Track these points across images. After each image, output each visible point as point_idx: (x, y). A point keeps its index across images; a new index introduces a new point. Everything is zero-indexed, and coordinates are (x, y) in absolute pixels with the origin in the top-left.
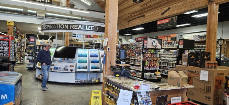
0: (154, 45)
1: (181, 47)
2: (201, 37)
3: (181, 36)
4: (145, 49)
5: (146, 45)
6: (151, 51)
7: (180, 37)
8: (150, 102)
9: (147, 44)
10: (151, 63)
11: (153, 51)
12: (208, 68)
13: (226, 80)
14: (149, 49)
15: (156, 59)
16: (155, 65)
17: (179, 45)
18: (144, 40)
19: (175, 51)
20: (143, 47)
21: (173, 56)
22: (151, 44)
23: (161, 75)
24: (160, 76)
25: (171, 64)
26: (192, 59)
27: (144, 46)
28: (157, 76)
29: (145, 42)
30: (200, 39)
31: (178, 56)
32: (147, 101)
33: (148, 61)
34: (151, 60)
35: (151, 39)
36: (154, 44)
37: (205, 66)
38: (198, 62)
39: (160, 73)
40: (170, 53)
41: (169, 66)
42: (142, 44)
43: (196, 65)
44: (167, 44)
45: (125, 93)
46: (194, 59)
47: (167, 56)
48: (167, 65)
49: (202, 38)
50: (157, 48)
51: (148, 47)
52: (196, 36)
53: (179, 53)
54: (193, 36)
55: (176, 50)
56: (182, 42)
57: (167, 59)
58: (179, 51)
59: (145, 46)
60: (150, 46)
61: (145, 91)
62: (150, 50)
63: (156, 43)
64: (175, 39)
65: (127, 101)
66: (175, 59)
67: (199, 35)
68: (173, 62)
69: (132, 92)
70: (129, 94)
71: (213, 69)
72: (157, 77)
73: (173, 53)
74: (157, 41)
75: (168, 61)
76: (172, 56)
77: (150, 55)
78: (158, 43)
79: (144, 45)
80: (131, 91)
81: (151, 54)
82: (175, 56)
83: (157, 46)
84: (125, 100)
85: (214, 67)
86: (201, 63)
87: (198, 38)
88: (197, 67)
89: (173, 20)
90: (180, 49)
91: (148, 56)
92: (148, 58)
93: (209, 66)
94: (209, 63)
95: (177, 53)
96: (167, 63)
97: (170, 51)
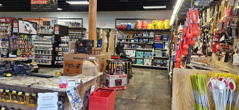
0: (28, 30)
1: (57, 33)
2: (72, 23)
3: (56, 21)
4: (15, 34)
5: (17, 29)
6: (24, 37)
7: (54, 22)
8: (79, 98)
9: (18, 27)
10: (24, 51)
11: (26, 37)
12: (95, 54)
13: (107, 63)
14: (21, 34)
15: (30, 47)
16: (30, 54)
17: (54, 31)
18: (13, 22)
19: (50, 37)
20: (12, 32)
21: (49, 43)
22: (24, 29)
23: (38, 65)
24: (37, 67)
25: (47, 52)
26: (81, 46)
27: (13, 30)
28: (34, 67)
29: (15, 25)
30: (71, 26)
31: (54, 43)
32: (77, 98)
33: (20, 49)
34: (24, 49)
35: (23, 22)
36: (28, 28)
37: (92, 53)
38: (86, 49)
39: (36, 62)
40: (45, 40)
41: (44, 54)
42: (11, 27)
43: (84, 52)
44: (40, 29)
45: (47, 97)
46: (82, 46)
47: (41, 43)
48: (42, 53)
49: (73, 25)
50: (31, 33)
51: (20, 32)
52: (67, 22)
53: (55, 39)
54: (65, 22)
55: (52, 36)
56: (58, 28)
57: (41, 46)
58: (55, 37)
59: (15, 30)
60: (22, 31)
61: (73, 88)
62: (22, 36)
63: (31, 27)
64: (48, 23)
65: (52, 106)
66: (51, 46)
67: (70, 22)
68: (49, 50)
69: (57, 93)
70: (53, 97)
71: (99, 55)
72: (34, 69)
73: (48, 39)
74: (32, 25)
75: (43, 49)
76: (47, 43)
77: (23, 42)
78: (32, 27)
79: (13, 28)
80: (55, 93)
81: (25, 41)
82: (51, 43)
83: (32, 31)
84: (49, 106)
85: (99, 53)
86: (89, 50)
87: (70, 25)
88: (85, 54)
89: (53, 2)
90: (56, 35)
91: (20, 44)
92: (21, 46)
93: (95, 52)
94: (96, 49)
95: (53, 40)
96: (42, 51)
97: (45, 37)
